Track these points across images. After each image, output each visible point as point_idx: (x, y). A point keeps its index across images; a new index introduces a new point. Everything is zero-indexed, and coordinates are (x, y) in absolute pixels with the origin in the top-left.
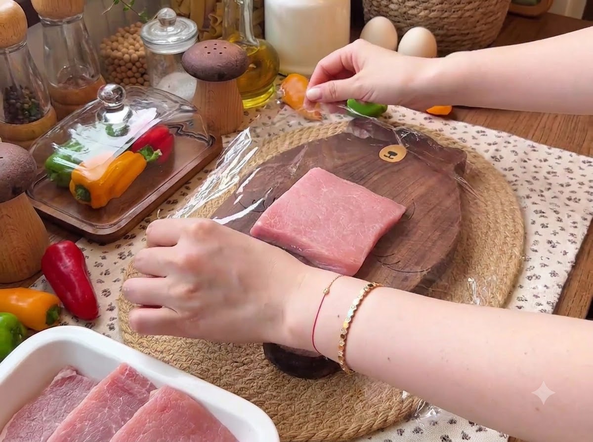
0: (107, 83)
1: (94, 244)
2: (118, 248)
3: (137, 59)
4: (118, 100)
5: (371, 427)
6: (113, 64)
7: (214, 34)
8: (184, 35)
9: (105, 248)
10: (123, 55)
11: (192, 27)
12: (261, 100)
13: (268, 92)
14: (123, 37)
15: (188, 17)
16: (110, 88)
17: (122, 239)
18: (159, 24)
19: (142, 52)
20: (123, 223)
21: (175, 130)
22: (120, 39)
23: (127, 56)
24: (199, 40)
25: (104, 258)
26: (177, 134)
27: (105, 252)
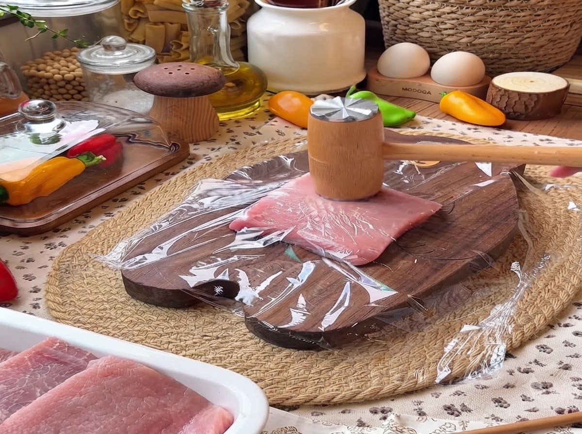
0: (31, 99)
1: (12, 236)
2: (44, 239)
3: (73, 78)
4: (45, 113)
5: (395, 390)
6: (38, 83)
7: (178, 57)
8: (138, 58)
9: (26, 239)
10: (54, 75)
11: (149, 52)
12: (242, 113)
13: (252, 106)
14: (52, 59)
15: (144, 43)
16: (35, 103)
17: (51, 232)
18: (103, 49)
19: (79, 72)
20: (52, 218)
21: (126, 138)
22: (50, 62)
23: (57, 76)
24: (157, 62)
25: (26, 248)
26: (128, 142)
27: (28, 243)
